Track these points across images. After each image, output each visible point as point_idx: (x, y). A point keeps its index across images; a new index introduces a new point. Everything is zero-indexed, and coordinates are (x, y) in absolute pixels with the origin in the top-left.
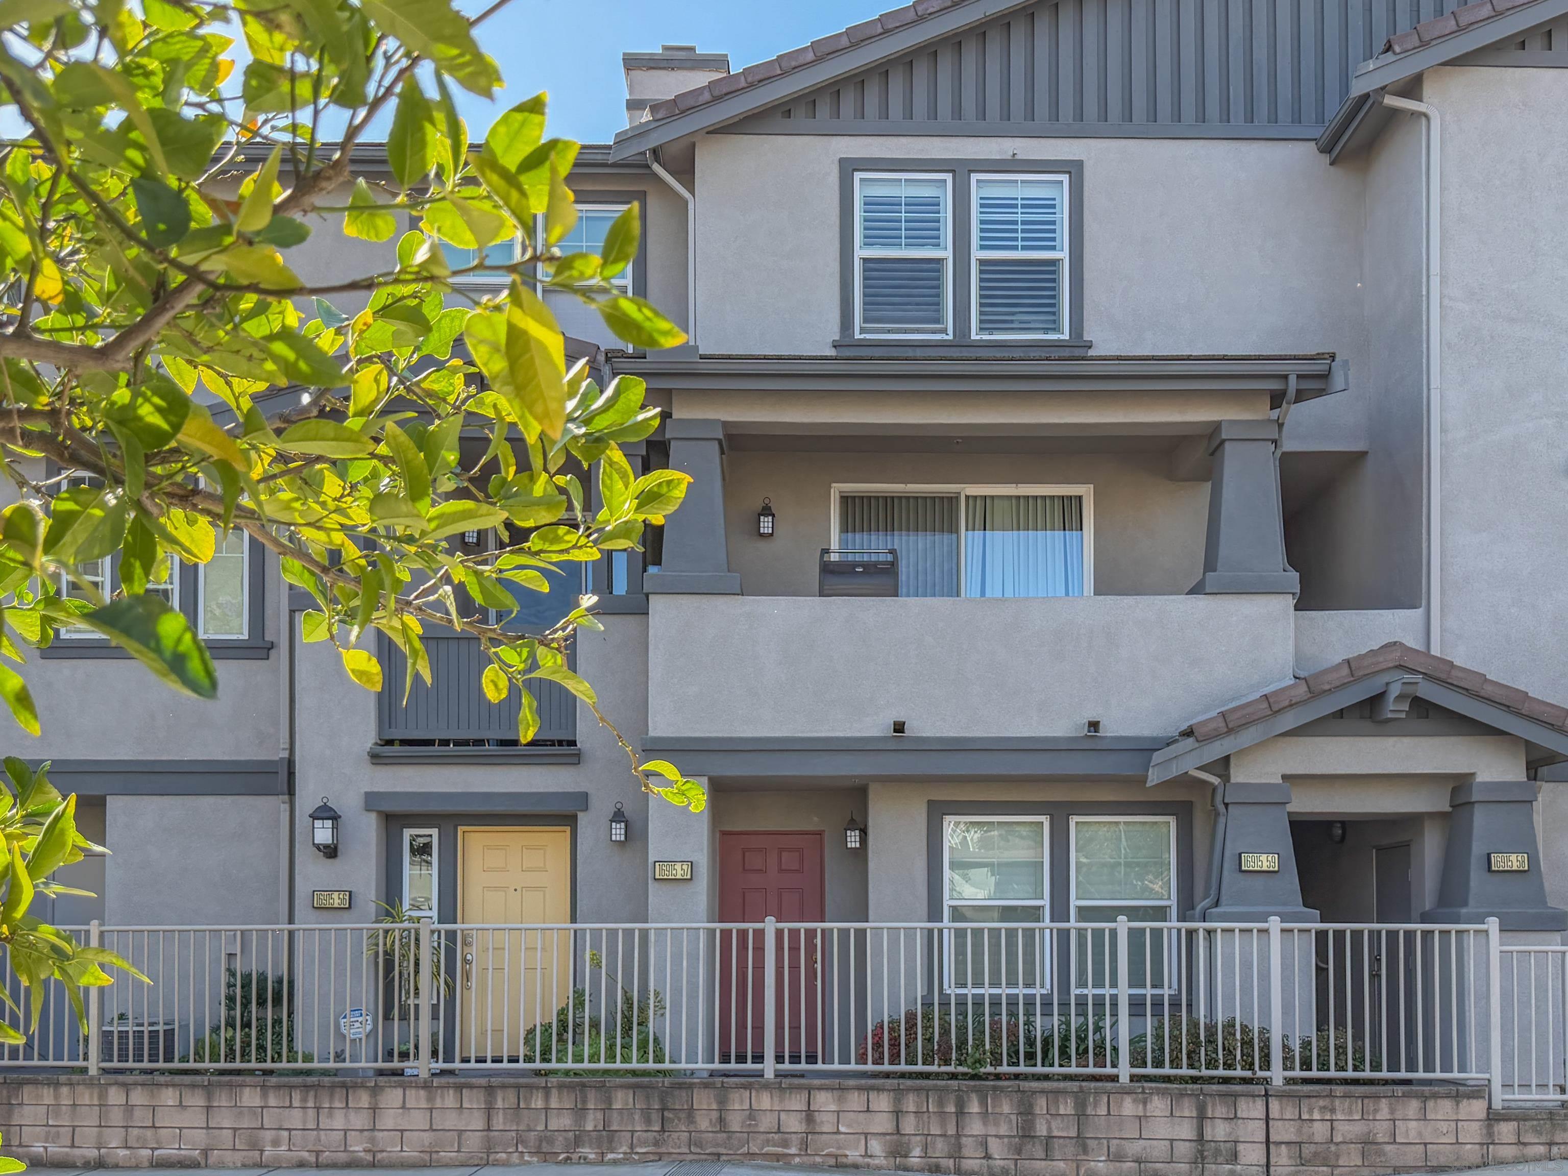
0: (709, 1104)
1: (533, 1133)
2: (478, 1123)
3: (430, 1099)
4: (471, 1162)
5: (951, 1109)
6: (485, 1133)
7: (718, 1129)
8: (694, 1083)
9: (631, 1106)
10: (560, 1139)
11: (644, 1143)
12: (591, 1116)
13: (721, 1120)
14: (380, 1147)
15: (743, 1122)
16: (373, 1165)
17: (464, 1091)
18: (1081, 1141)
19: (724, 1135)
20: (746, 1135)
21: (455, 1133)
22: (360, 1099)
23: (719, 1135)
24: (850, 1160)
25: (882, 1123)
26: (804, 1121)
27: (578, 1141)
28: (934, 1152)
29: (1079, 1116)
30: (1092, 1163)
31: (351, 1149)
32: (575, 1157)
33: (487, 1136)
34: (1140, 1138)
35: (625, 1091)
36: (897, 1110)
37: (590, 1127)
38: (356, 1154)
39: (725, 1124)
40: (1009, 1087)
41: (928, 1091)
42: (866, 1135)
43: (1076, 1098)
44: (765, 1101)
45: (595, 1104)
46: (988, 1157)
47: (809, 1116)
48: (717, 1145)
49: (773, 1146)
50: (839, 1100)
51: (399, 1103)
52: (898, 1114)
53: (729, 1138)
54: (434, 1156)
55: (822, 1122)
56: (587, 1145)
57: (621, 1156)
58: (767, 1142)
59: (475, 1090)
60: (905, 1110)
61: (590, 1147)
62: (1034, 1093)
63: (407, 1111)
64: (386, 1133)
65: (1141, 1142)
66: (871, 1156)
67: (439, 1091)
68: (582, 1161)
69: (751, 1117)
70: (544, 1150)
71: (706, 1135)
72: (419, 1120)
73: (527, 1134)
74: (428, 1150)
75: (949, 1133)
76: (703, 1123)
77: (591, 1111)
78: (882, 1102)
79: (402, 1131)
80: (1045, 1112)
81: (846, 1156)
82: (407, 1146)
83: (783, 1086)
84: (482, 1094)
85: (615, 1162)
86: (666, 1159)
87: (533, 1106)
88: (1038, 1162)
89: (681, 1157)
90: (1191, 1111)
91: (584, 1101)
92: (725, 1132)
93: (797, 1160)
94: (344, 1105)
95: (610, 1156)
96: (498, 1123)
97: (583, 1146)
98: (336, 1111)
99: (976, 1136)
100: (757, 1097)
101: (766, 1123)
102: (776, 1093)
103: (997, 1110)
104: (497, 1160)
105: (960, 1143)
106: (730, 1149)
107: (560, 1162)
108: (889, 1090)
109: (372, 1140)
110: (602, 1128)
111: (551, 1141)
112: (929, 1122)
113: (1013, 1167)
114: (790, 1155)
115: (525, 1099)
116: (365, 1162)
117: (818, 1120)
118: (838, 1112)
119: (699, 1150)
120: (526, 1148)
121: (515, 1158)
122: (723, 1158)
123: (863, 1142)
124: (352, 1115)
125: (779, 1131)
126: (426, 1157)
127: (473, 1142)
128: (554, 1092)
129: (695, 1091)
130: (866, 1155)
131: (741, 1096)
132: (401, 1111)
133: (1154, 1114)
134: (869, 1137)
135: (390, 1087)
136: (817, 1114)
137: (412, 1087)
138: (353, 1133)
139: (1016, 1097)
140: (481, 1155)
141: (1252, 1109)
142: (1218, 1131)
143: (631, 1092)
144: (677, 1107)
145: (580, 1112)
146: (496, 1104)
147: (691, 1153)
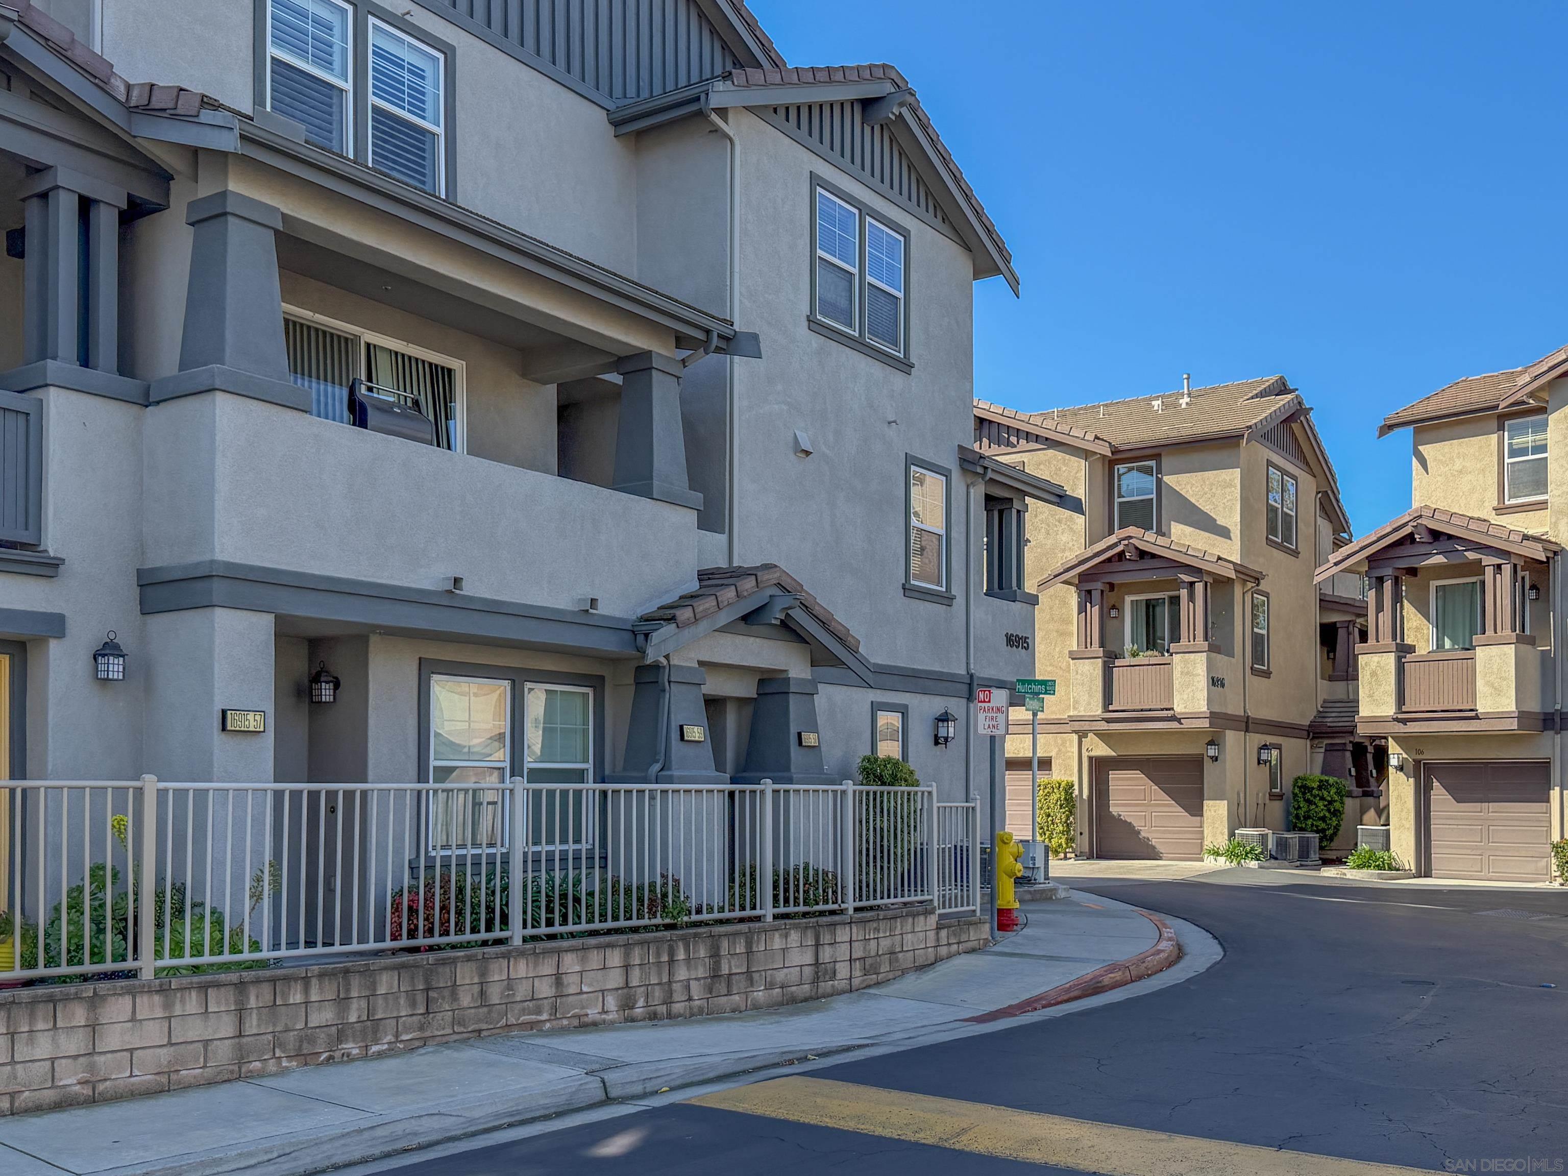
0: (472, 979)
1: (292, 1034)
2: (227, 1028)
3: (167, 1006)
4: (218, 1079)
5: (665, 958)
6: (237, 1040)
7: (479, 1004)
8: (458, 957)
9: (395, 989)
10: (322, 1036)
11: (407, 1030)
12: (354, 1005)
13: (482, 993)
14: (102, 1074)
15: (502, 993)
16: (92, 1101)
17: (210, 991)
18: (749, 973)
19: (485, 1010)
20: (504, 1006)
21: (200, 1045)
22: (73, 1014)
23: (481, 1010)
24: (590, 1019)
25: (615, 979)
26: (554, 986)
27: (341, 1037)
28: (653, 1001)
29: (748, 953)
30: (755, 993)
31: (61, 1084)
32: (338, 1054)
33: (239, 1043)
34: (784, 967)
35: (390, 973)
36: (626, 964)
37: (353, 1018)
38: (68, 1089)
39: (486, 997)
40: (705, 933)
41: (649, 943)
42: (603, 991)
43: (747, 937)
44: (521, 969)
45: (359, 992)
46: (690, 999)
47: (558, 979)
48: (480, 1021)
49: (529, 1015)
50: (582, 960)
51: (128, 1015)
52: (627, 967)
53: (489, 1012)
54: (174, 1077)
55: (569, 984)
56: (351, 1039)
57: (386, 1046)
58: (523, 1011)
59: (223, 989)
60: (632, 963)
61: (354, 1041)
62: (720, 936)
63: (138, 1024)
64: (109, 1056)
65: (785, 970)
66: (607, 1012)
67: (179, 995)
68: (345, 1058)
69: (509, 987)
70: (305, 1052)
71: (469, 1011)
72: (154, 1033)
73: (285, 1034)
74: (166, 1070)
75: (664, 981)
76: (466, 1000)
77: (355, 1000)
78: (615, 958)
79: (131, 1051)
80: (727, 953)
81: (587, 1015)
82: (139, 1070)
83: (537, 951)
84: (232, 993)
85: (380, 1055)
86: (430, 1042)
87: (291, 1001)
88: (722, 998)
89: (445, 1039)
90: (812, 941)
91: (348, 990)
92: (485, 1006)
93: (548, 1025)
94: (51, 1025)
95: (375, 1049)
96: (251, 1027)
97: (347, 1041)
98: (39, 1034)
99: (682, 981)
100: (515, 963)
101: (522, 991)
102: (531, 959)
103: (696, 956)
104: (251, 1071)
105: (671, 990)
106: (491, 1023)
107: (322, 1064)
108: (620, 946)
109: (92, 1068)
110: (366, 1018)
111: (312, 1040)
112: (649, 973)
113: (706, 1005)
114: (541, 1021)
115: (283, 994)
116: (82, 1098)
117: (565, 983)
118: (581, 972)
119: (462, 1029)
120: (284, 1052)
121: (272, 1066)
122: (484, 1034)
123: (601, 999)
124: (62, 1038)
125: (533, 999)
126: (164, 1079)
127: (223, 1053)
128: (314, 982)
129: (459, 965)
130: (604, 1012)
131: (500, 965)
132: (130, 1024)
133: (792, 946)
134: (605, 993)
135: (115, 994)
136: (564, 976)
137: (142, 992)
138: (64, 1061)
139: (709, 942)
140: (231, 1067)
141: (843, 934)
142: (826, 954)
143: (396, 973)
144: (441, 985)
145: (342, 1002)
146: (248, 1002)
147: (454, 1032)
